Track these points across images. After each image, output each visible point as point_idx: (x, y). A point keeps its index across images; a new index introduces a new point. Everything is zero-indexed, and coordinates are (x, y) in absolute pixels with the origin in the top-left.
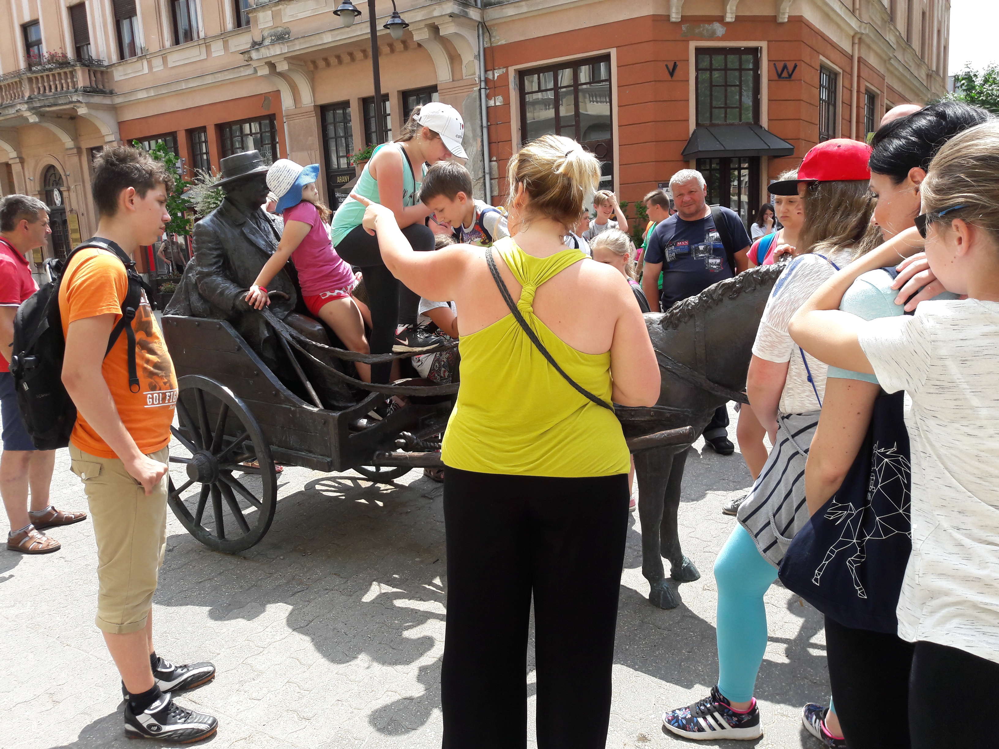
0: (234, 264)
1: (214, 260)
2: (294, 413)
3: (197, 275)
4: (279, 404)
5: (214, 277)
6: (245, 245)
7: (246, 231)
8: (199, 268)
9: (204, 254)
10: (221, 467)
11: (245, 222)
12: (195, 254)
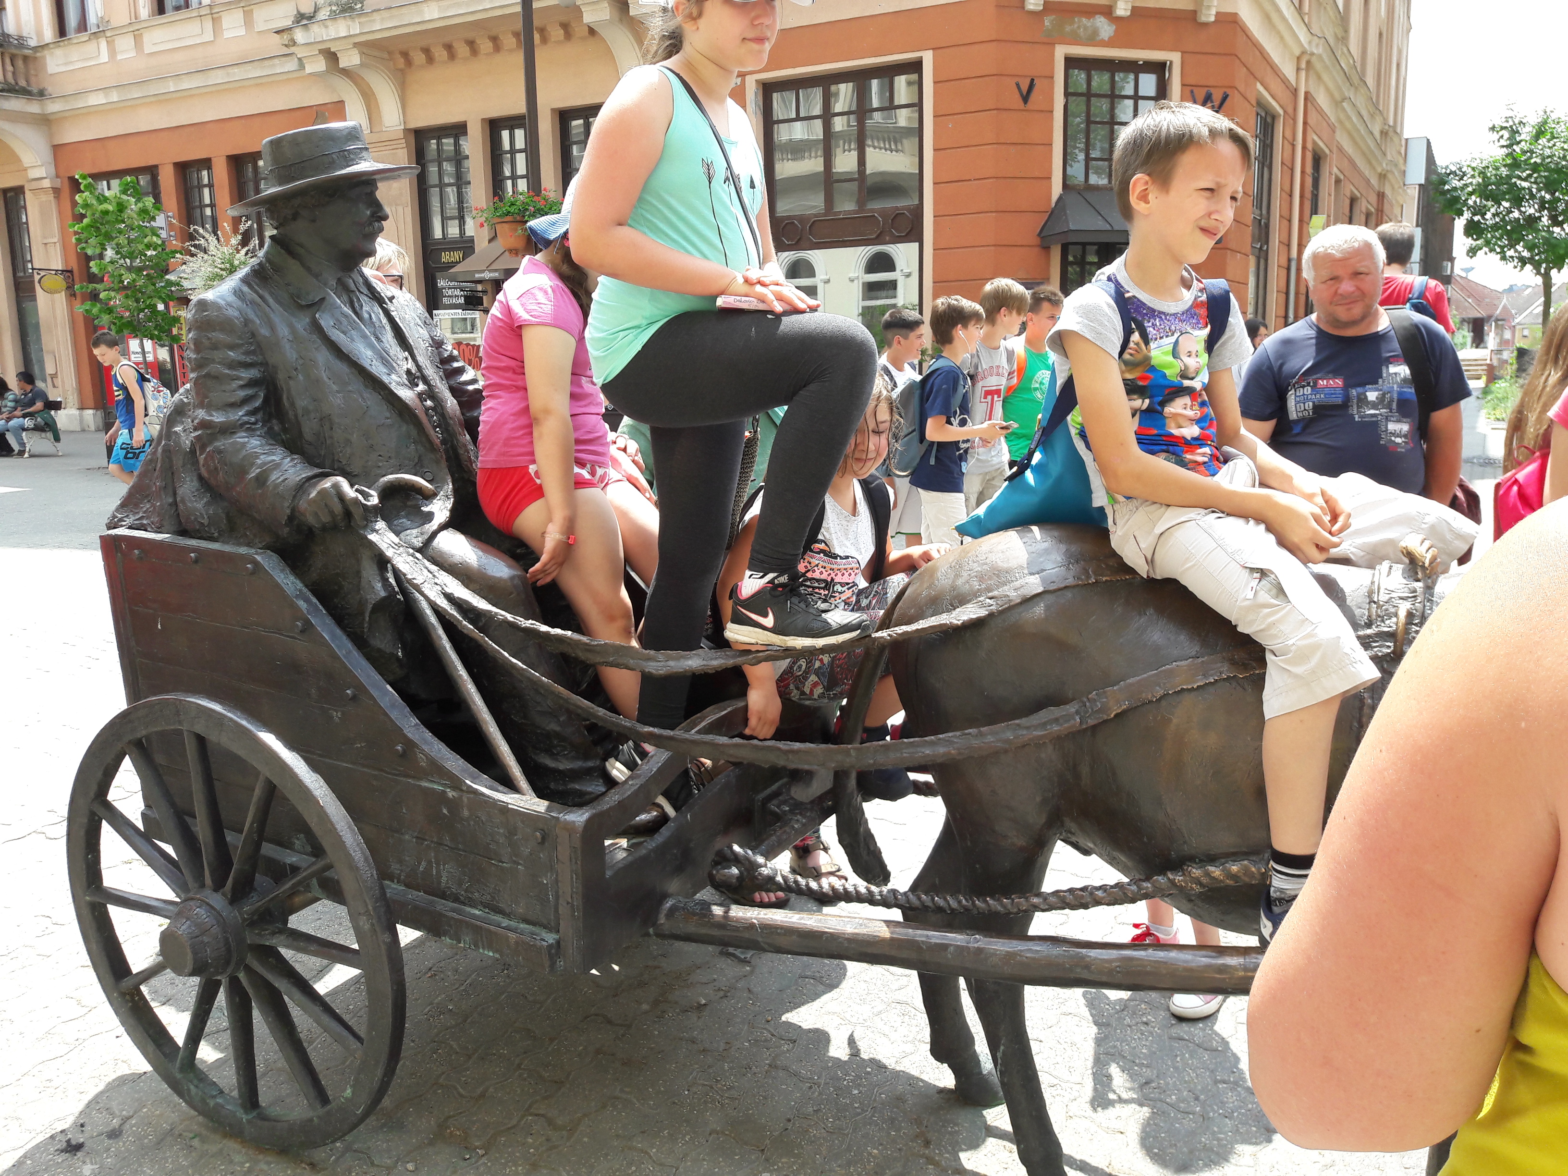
0: (293, 404)
1: (242, 393)
2: (453, 805)
3: (195, 429)
4: (413, 777)
5: (241, 438)
6: (323, 357)
7: (326, 321)
8: (201, 414)
9: (216, 378)
10: (251, 938)
11: (323, 299)
12: (192, 375)
